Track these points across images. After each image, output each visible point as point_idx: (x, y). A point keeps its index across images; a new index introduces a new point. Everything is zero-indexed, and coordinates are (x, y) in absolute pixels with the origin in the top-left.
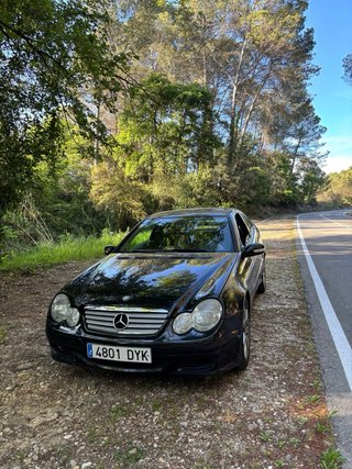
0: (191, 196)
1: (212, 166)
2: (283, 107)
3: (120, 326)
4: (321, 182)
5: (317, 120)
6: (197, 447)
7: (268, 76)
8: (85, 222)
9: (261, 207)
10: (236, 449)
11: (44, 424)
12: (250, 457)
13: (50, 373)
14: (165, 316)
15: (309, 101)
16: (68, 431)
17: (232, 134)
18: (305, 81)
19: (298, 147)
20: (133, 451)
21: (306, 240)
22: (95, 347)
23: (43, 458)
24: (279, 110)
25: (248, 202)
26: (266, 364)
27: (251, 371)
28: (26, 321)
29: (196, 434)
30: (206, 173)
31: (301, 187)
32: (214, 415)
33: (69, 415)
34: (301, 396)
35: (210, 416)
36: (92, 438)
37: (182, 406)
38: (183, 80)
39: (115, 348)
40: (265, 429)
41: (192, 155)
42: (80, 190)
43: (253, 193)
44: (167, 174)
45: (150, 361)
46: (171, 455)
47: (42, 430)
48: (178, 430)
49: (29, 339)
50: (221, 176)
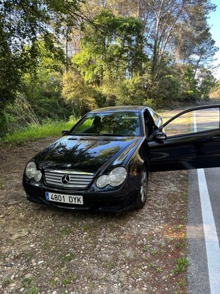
0: (127, 94)
1: (141, 75)
2: (191, 33)
3: (65, 182)
4: (213, 85)
5: (213, 42)
6: (106, 254)
7: (181, 12)
8: (59, 111)
9: (172, 102)
10: (128, 255)
11: (20, 237)
12: (135, 260)
13: (27, 208)
14: (92, 177)
15: (208, 29)
16: (33, 242)
17: (155, 52)
18: (206, 15)
19: (199, 61)
20: (69, 255)
21: (197, 124)
22: (50, 194)
23: (16, 258)
24: (187, 36)
25: (164, 99)
26: (156, 205)
27: (146, 209)
28: (16, 175)
29: (106, 246)
30: (137, 79)
31: (199, 88)
32: (119, 235)
33: (35, 233)
34: (172, 224)
35: (116, 236)
36: (46, 247)
37: (101, 229)
38: (124, 15)
39: (62, 195)
40: (147, 244)
41: (128, 67)
42: (56, 90)
43: (167, 93)
44: (112, 80)
45: (82, 203)
46: (90, 258)
47: (18, 241)
48: (96, 243)
49: (17, 187)
50: (147, 81)
